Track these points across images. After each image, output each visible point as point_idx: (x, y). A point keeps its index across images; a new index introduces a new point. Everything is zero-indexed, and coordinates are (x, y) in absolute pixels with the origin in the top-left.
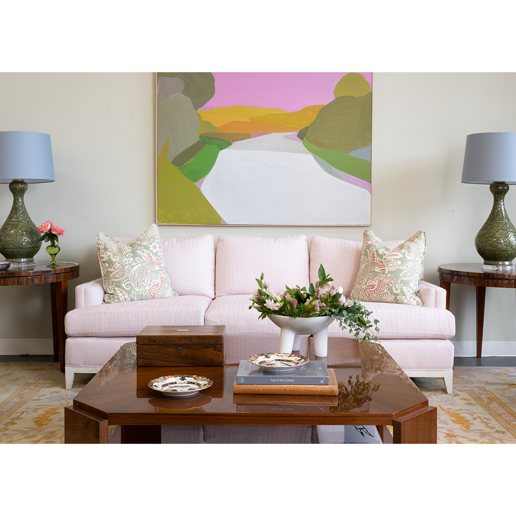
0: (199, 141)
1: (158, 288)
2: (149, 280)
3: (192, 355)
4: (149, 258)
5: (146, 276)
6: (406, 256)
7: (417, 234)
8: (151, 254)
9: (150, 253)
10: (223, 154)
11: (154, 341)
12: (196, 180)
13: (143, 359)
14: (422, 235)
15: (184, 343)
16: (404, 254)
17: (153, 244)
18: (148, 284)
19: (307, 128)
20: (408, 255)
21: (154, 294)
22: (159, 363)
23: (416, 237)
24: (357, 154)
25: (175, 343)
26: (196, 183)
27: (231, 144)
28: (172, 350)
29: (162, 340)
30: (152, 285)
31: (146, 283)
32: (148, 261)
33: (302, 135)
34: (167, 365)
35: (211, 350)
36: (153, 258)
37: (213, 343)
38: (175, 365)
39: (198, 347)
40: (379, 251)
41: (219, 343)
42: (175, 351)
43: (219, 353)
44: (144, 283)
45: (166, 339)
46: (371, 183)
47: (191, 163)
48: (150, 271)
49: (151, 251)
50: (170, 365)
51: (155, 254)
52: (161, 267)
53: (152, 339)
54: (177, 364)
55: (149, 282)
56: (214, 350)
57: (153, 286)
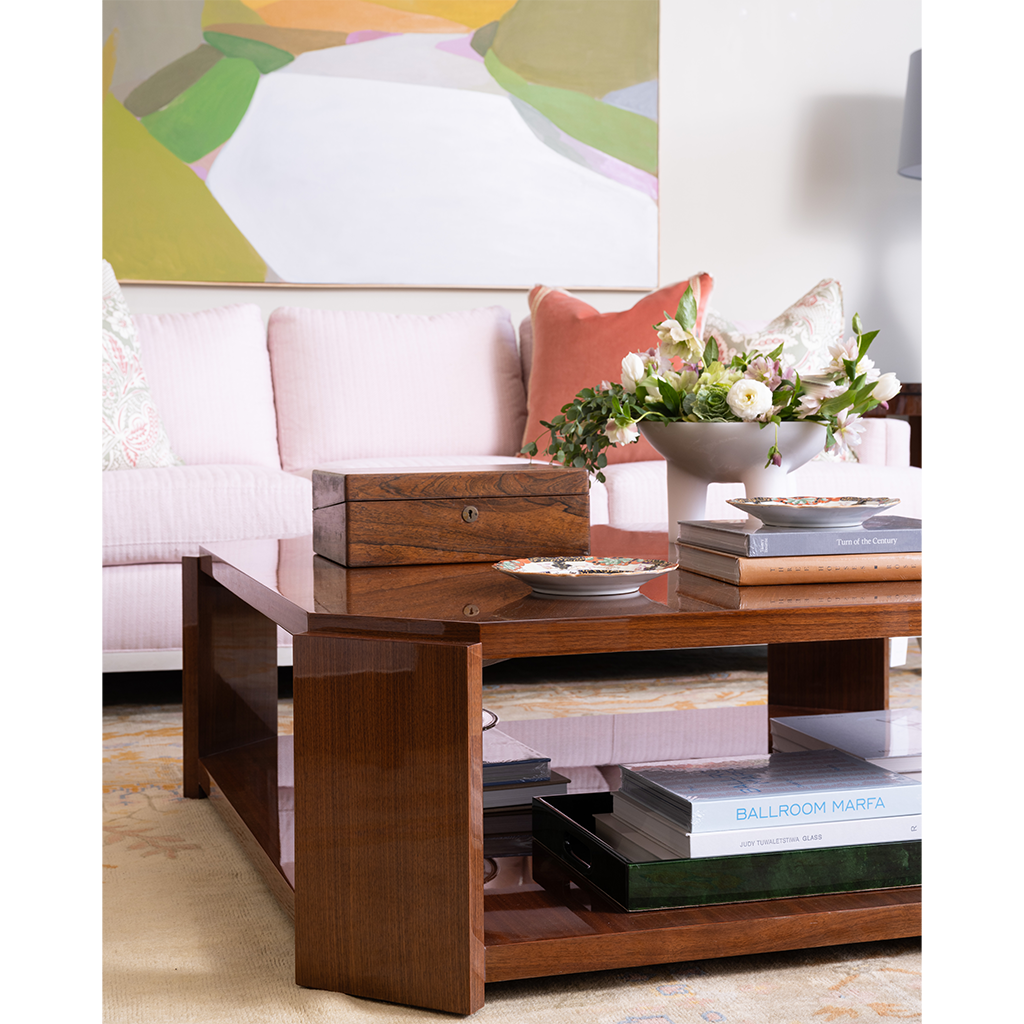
0: (202, 47)
1: (144, 438)
2: (123, 414)
3: (505, 526)
4: (117, 353)
5: (116, 401)
6: (805, 342)
7: (818, 286)
8: (120, 344)
9: (116, 338)
10: (270, 85)
11: (398, 491)
12: (195, 156)
13: (367, 543)
14: (834, 289)
15: (482, 493)
16: (798, 337)
17: (116, 314)
18: (122, 425)
19: (495, 25)
20: (809, 339)
21: (136, 455)
22: (412, 555)
23: (819, 294)
24: (624, 99)
25: (457, 495)
26: (193, 166)
27: (292, 59)
28: (449, 515)
29: (421, 487)
30: (131, 428)
31: (116, 421)
32: (116, 361)
33: (481, 44)
34: (435, 560)
35: (556, 513)
36: (124, 351)
37: (562, 491)
38: (458, 557)
39: (522, 503)
40: (730, 334)
41: (580, 491)
42: (457, 515)
43: (579, 520)
44: (112, 422)
45: (433, 484)
46: (657, 176)
47: (180, 107)
48: (122, 389)
49: (117, 334)
50: (445, 560)
51: (127, 342)
52: (143, 379)
53: (392, 483)
54: (463, 555)
55: (123, 419)
56: (565, 510)
57: (133, 432)
